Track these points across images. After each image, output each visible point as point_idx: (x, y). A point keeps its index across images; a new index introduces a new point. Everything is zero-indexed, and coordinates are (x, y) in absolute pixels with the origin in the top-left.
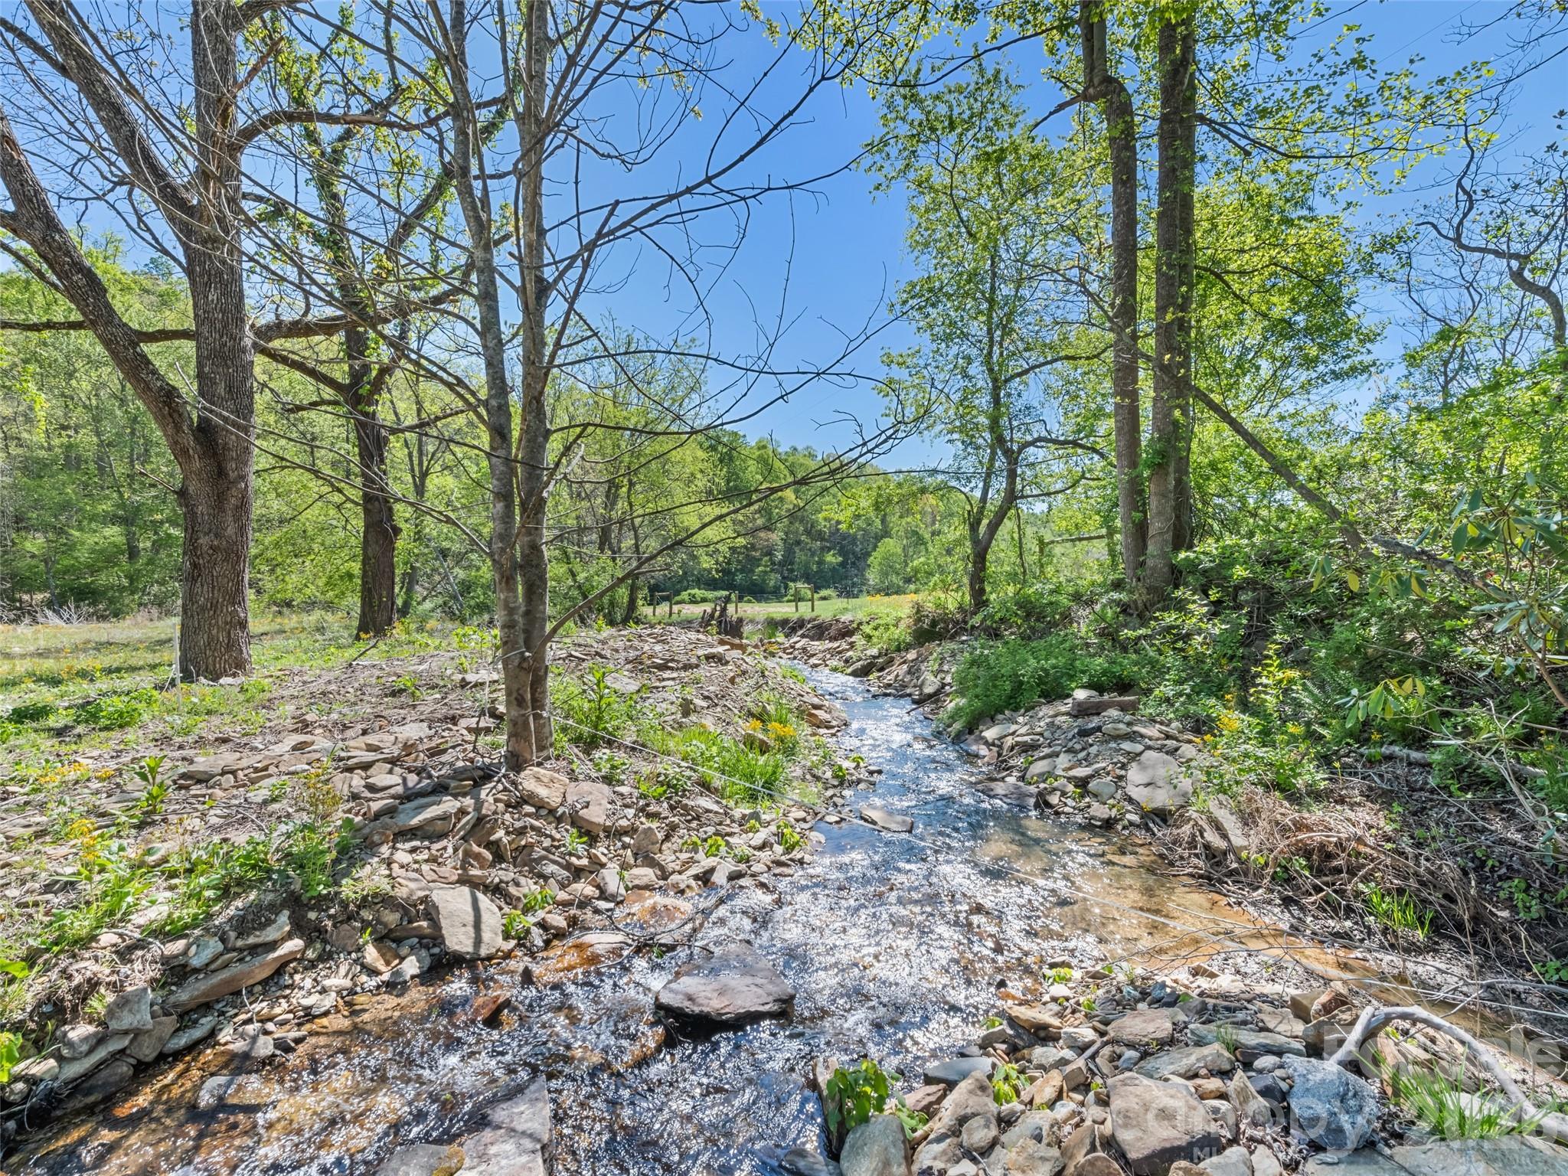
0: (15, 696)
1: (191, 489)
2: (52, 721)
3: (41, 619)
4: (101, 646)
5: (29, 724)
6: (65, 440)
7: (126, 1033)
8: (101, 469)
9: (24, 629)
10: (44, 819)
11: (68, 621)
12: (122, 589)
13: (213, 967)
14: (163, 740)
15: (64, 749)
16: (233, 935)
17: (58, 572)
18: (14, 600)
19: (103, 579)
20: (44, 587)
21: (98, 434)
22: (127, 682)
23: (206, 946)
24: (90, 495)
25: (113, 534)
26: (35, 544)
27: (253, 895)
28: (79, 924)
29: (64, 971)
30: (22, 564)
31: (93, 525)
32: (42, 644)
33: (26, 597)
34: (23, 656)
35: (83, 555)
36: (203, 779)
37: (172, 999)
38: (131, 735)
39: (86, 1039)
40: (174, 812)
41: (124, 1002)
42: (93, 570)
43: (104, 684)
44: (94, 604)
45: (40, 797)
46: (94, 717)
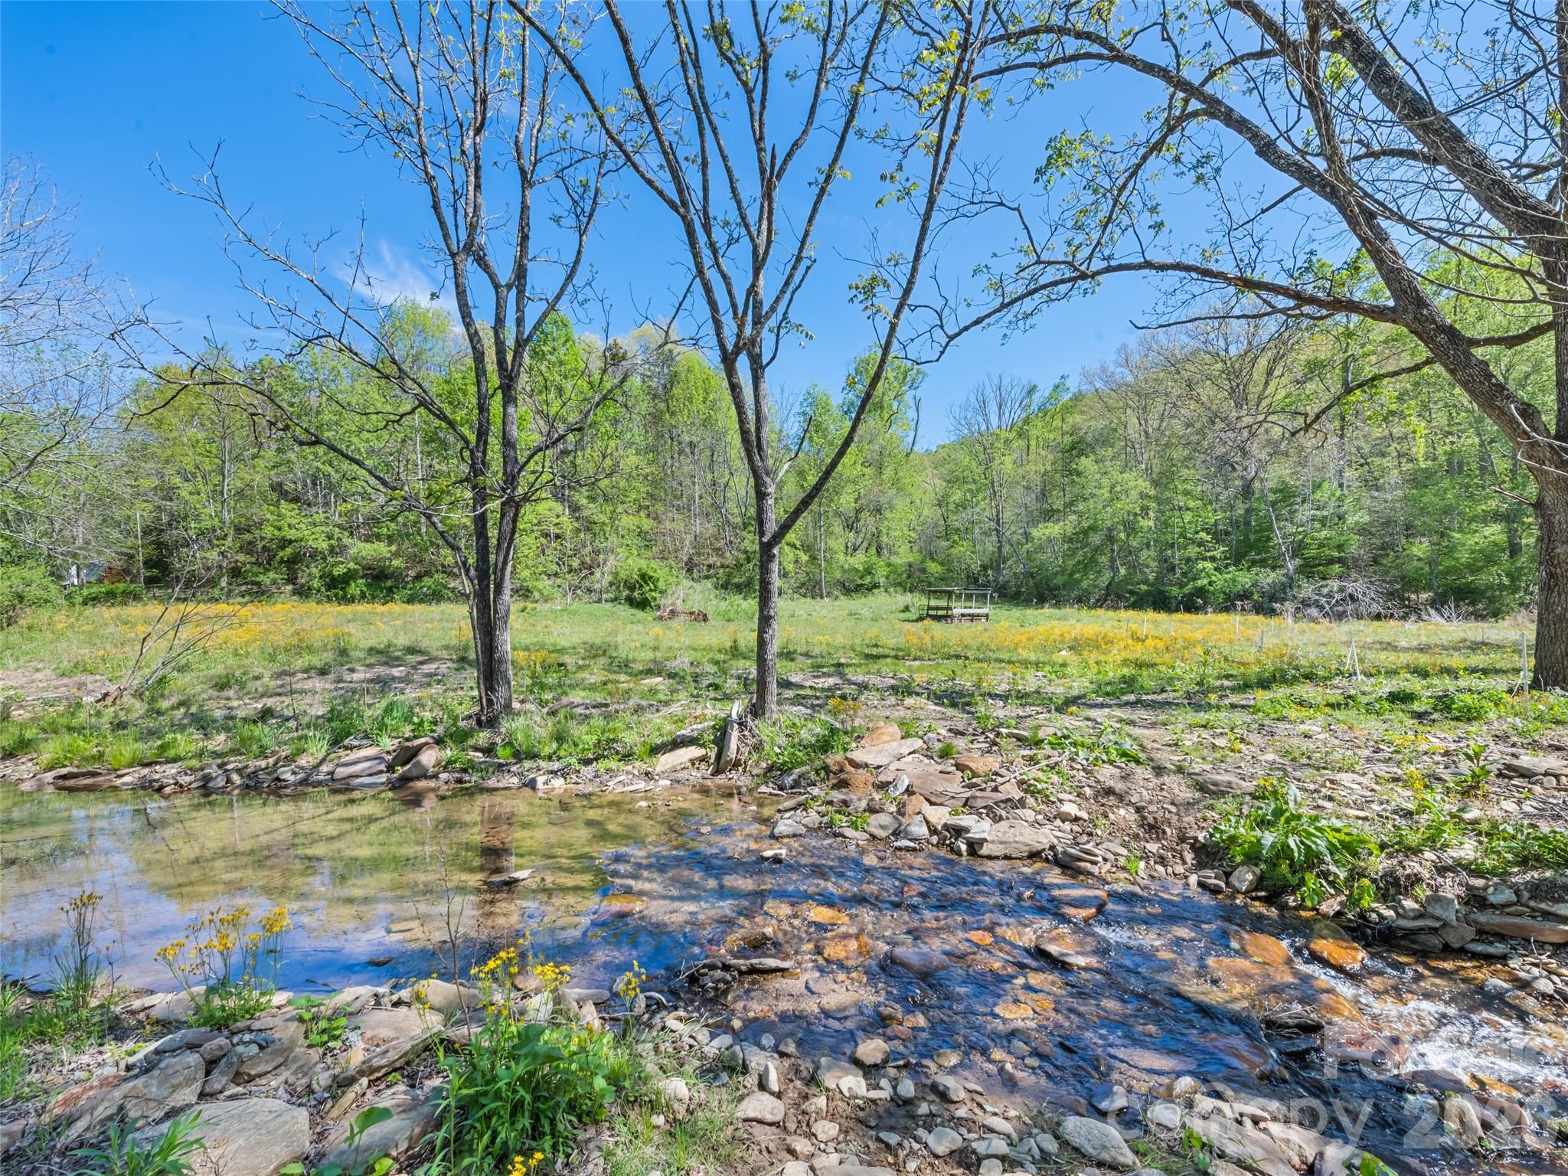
0: (1394, 682)
1: (1548, 500)
2: (1416, 706)
3: (1425, 617)
4: (1476, 647)
5: (1400, 706)
6: (1447, 448)
7: (1438, 919)
8: (1483, 469)
9: (1410, 626)
10: (1399, 772)
11: (1448, 619)
12: (1502, 587)
13: (1508, 910)
14: (1499, 738)
15: (1421, 728)
16: (1526, 895)
17: (1441, 572)
18: (1403, 599)
19: (1483, 579)
20: (1428, 587)
21: (1479, 435)
22: (1484, 683)
23: (1502, 892)
24: (1471, 496)
25: (1494, 532)
26: (1420, 548)
27: (1548, 874)
28: (1413, 839)
29: (1400, 862)
30: (1411, 567)
31: (1474, 526)
32: (1424, 639)
33: (1413, 596)
34: (1407, 650)
35: (1464, 557)
36: (1526, 774)
37: (1473, 916)
38: (1473, 728)
39: (1413, 910)
40: (1495, 793)
41: (1436, 899)
42: (1473, 569)
43: (1463, 683)
44: (1473, 603)
45: (1399, 757)
46: (1449, 708)
